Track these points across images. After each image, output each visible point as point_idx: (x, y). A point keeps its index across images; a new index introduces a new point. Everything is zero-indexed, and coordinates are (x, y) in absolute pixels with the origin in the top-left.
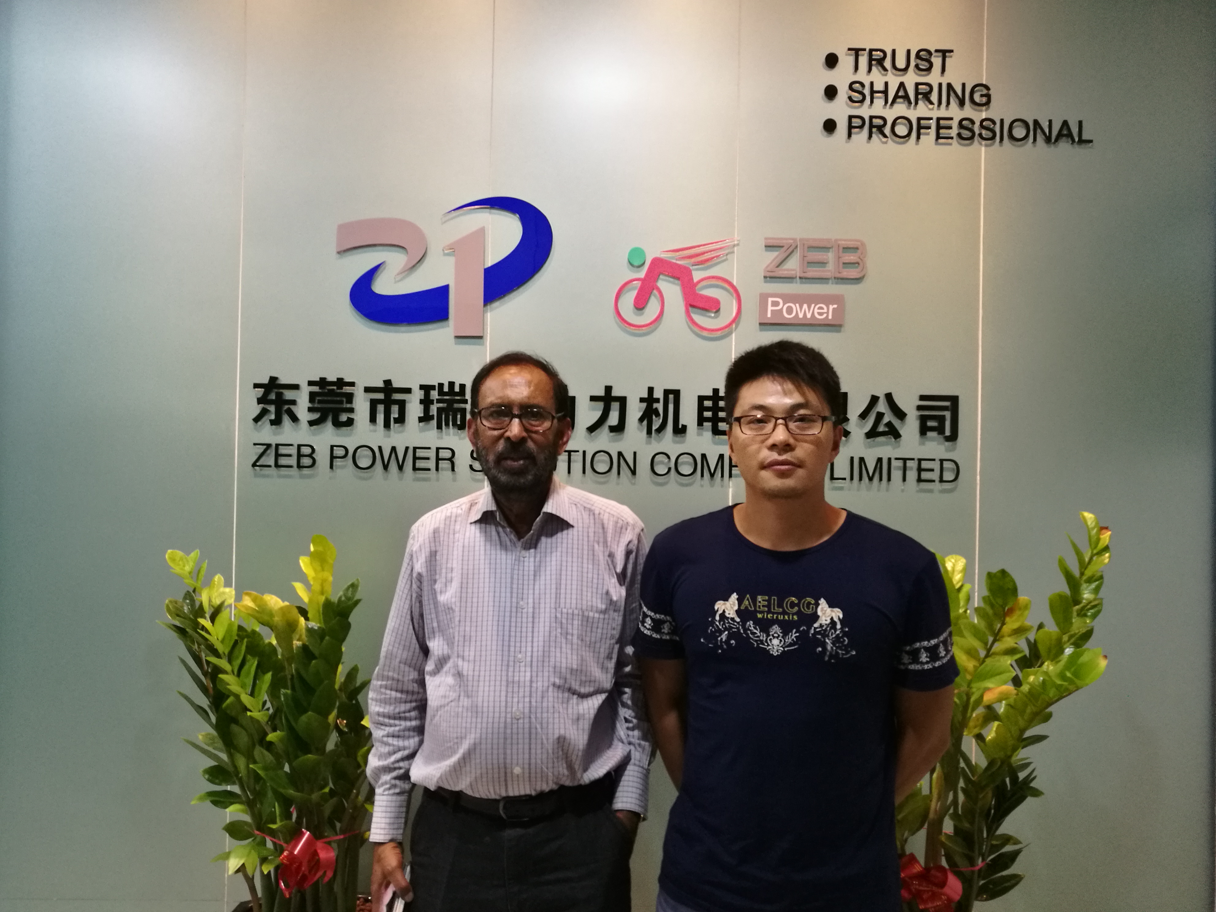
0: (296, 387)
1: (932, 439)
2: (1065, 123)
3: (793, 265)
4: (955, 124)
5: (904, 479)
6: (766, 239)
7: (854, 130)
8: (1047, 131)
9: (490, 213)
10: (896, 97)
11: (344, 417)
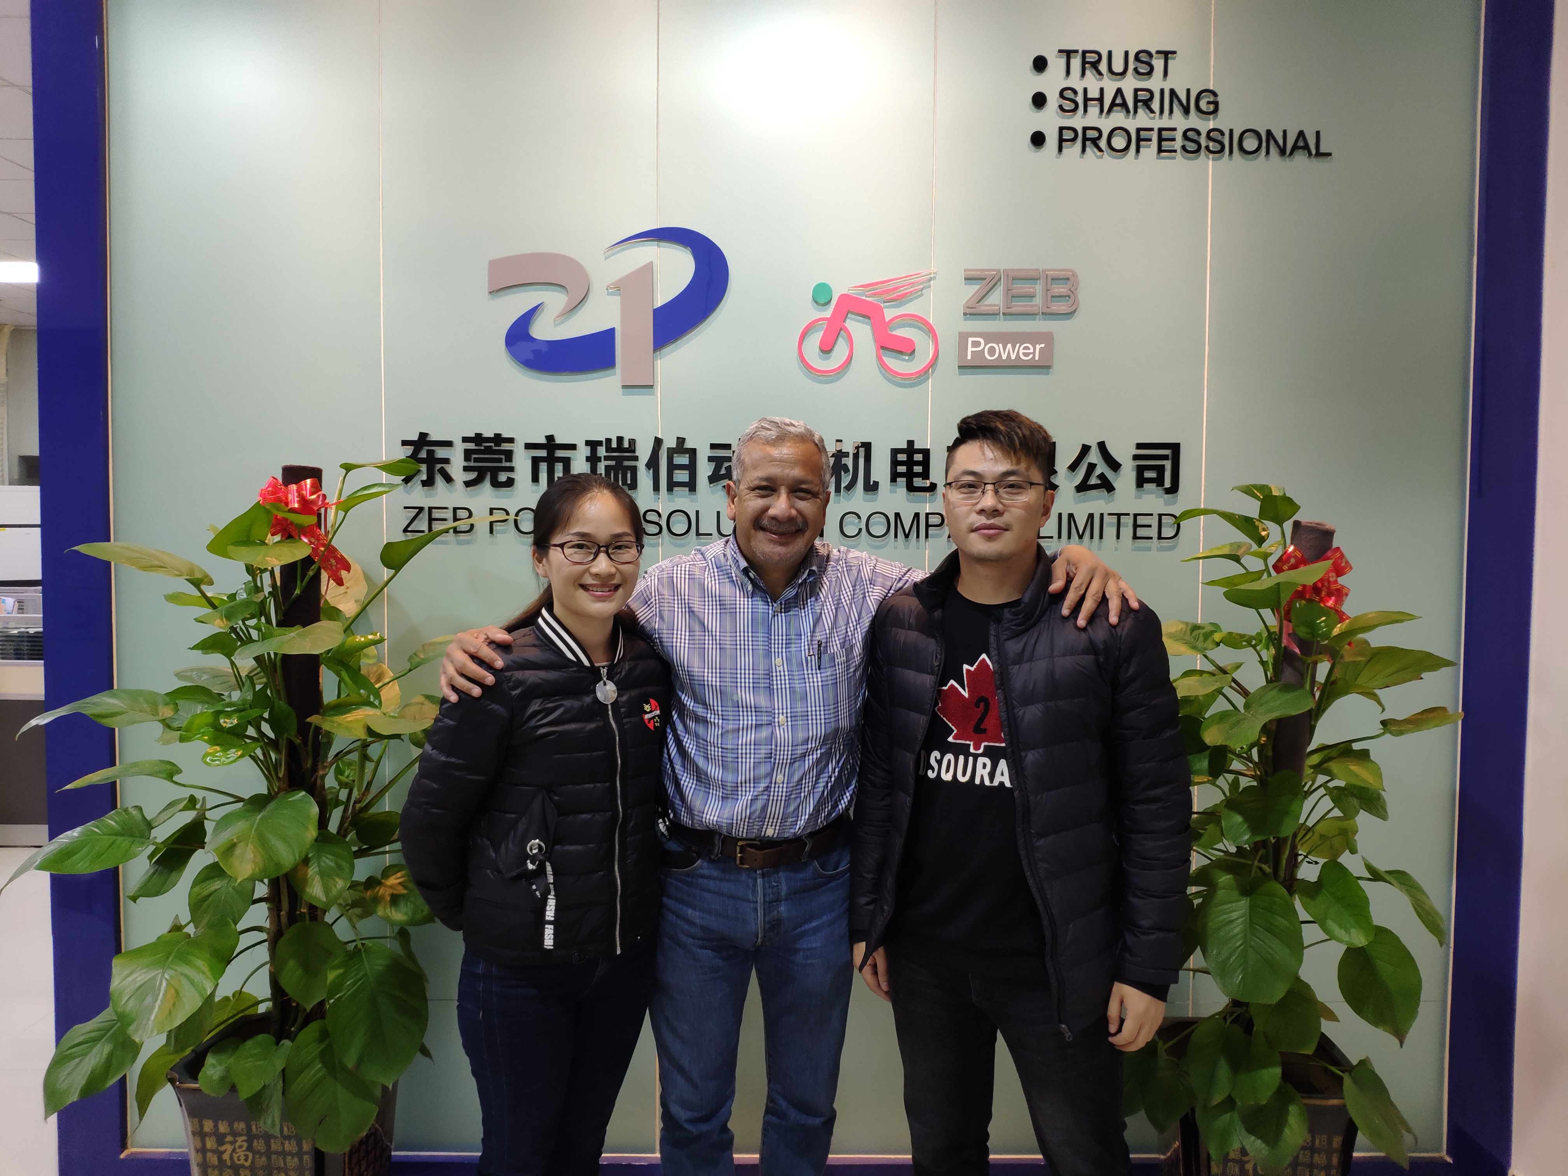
0: (449, 444)
1: (1150, 492)
2: (1301, 134)
3: (996, 299)
4: (1179, 135)
5: (1118, 537)
6: (965, 270)
7: (1064, 144)
8: (1281, 142)
9: (658, 246)
10: (1113, 105)
11: (503, 477)
